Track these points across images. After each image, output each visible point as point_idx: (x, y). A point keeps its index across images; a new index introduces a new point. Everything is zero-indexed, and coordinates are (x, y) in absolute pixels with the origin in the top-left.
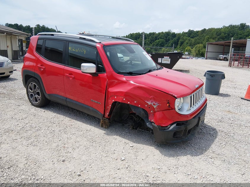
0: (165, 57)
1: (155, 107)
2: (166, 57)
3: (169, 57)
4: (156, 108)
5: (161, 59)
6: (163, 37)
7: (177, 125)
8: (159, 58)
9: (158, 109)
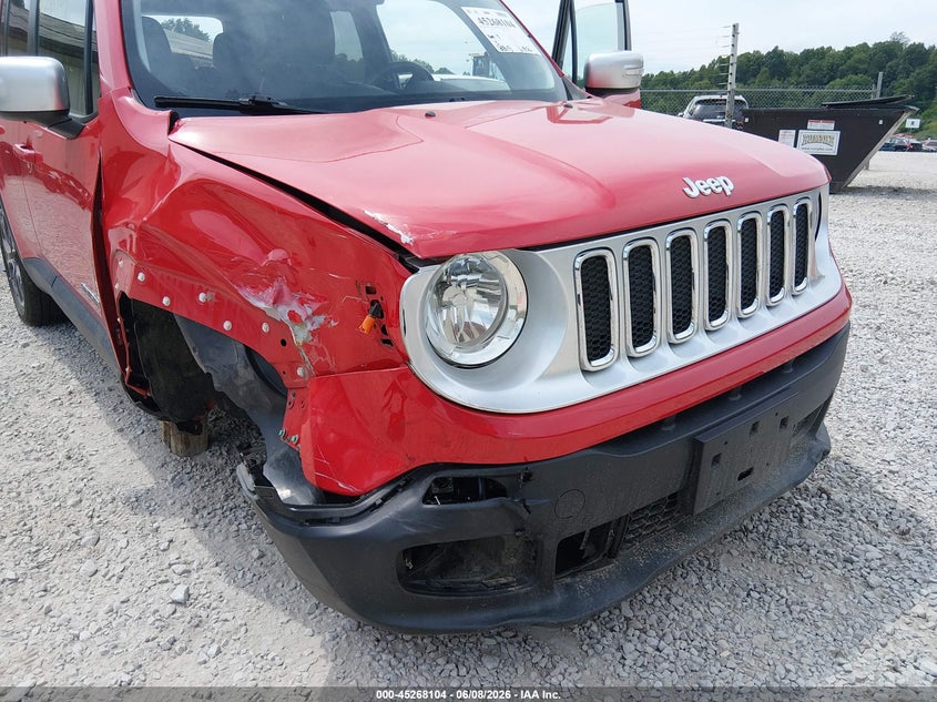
0: (811, 125)
1: (300, 335)
2: (820, 125)
3: (832, 126)
4: (305, 345)
5: (794, 131)
6: (865, 66)
7: (428, 498)
8: (781, 132)
9: (320, 352)
